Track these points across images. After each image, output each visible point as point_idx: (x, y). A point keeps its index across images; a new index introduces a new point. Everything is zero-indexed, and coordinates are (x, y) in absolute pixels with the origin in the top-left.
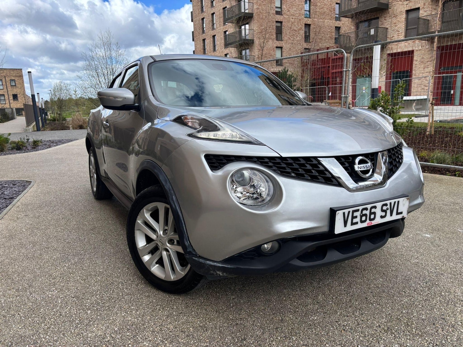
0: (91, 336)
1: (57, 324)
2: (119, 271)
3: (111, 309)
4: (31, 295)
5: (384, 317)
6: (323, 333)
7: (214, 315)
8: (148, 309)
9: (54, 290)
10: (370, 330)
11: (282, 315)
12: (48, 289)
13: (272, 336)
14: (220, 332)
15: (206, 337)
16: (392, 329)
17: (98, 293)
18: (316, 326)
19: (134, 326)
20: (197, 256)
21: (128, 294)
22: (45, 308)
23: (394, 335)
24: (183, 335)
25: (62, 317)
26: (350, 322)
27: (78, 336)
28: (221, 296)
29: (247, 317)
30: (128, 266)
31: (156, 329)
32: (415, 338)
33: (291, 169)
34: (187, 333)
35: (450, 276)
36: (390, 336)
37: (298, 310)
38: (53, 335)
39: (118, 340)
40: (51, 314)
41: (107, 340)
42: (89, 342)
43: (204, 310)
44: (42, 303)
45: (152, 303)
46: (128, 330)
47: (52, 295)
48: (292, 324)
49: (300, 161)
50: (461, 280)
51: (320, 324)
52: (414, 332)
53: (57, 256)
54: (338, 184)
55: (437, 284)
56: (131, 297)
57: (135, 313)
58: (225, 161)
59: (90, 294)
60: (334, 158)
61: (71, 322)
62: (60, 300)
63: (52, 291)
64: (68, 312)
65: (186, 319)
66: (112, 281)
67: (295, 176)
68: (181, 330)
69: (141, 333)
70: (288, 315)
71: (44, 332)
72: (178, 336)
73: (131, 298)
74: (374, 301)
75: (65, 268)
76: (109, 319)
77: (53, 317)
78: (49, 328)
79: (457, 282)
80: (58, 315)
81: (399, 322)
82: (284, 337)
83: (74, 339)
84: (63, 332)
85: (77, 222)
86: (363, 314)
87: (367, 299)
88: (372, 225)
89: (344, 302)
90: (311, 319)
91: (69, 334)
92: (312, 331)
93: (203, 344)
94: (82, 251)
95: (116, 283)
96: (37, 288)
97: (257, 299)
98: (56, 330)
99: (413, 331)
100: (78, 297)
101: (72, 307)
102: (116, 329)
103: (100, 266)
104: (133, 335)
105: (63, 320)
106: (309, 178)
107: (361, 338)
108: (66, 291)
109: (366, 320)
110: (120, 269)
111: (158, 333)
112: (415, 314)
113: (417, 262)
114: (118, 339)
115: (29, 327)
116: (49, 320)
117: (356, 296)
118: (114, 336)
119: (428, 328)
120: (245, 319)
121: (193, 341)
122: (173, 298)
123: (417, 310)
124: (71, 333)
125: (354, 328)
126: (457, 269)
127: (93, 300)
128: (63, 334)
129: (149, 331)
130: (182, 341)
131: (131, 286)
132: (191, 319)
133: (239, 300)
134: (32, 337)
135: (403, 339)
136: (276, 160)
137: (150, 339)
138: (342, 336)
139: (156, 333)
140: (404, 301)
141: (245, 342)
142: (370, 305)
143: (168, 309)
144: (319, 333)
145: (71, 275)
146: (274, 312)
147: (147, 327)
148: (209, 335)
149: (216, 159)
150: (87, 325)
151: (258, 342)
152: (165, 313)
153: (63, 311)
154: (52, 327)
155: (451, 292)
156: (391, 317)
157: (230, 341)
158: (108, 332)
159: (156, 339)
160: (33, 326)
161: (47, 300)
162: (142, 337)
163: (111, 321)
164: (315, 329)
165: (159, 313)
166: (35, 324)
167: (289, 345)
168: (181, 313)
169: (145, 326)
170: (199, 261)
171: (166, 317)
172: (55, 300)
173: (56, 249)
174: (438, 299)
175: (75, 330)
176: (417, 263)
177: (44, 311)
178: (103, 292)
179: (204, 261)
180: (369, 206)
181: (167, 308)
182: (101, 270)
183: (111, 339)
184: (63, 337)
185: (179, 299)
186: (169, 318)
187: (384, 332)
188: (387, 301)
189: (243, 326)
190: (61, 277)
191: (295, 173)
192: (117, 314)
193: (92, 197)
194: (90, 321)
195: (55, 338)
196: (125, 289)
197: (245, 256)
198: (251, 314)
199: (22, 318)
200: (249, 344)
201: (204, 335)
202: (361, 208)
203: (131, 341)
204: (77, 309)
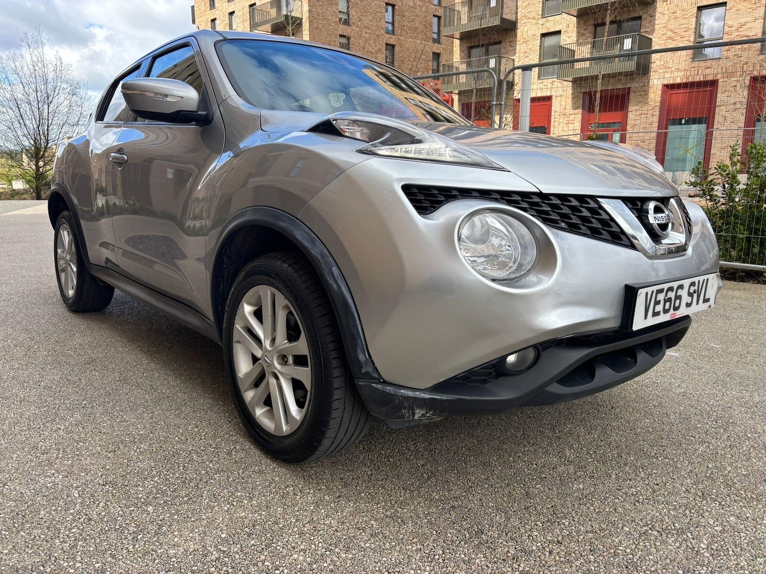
0: (176, 554)
1: (88, 538)
2: (181, 431)
3: (195, 499)
4: (6, 487)
5: (686, 476)
6: (607, 510)
7: (403, 495)
8: (272, 495)
9: (53, 474)
10: (678, 499)
11: (522, 485)
12: (39, 472)
13: (527, 522)
14: (430, 522)
15: (408, 534)
16: (710, 494)
17: (155, 473)
18: (589, 499)
19: (257, 527)
20: (381, 382)
21: (217, 472)
22: (49, 509)
23: (718, 503)
24: (364, 534)
25: (93, 523)
26: (639, 489)
27: (147, 557)
28: (398, 462)
29: (465, 494)
30: (194, 422)
31: (306, 529)
32: (752, 504)
33: (560, 214)
34: (368, 531)
35: (743, 409)
36: (714, 505)
37: (544, 476)
38: (89, 559)
39: (237, 556)
40: (68, 519)
41: (213, 558)
42: (176, 565)
43: (380, 488)
44: (38, 499)
45: (274, 484)
46: (249, 535)
47: (55, 484)
48: (549, 500)
49: (570, 201)
50: (762, 415)
51: (595, 496)
52: (744, 495)
53: (33, 411)
54: (629, 244)
55: (732, 423)
56: (226, 474)
57: (250, 504)
58: (442, 198)
59: (138, 476)
60: (620, 201)
61: (120, 531)
62: (76, 491)
63: (49, 476)
64: (103, 513)
65: (355, 506)
66: (175, 451)
67: (567, 227)
68: (354, 526)
69: (277, 538)
70: (534, 485)
71: (66, 557)
72: (354, 537)
73: (228, 477)
74: (656, 454)
75: (61, 432)
76: (200, 519)
77: (74, 525)
78: (75, 546)
79: (758, 417)
80: (82, 519)
81: (713, 482)
82: (548, 521)
83: (141, 564)
84: (110, 552)
85: (49, 351)
86: (652, 475)
87: (643, 450)
88: (676, 317)
89: (611, 458)
90: (574, 488)
91: (124, 556)
92: (589, 508)
93: (410, 547)
94: (83, 400)
95: (184, 454)
96: (14, 473)
97: (465, 464)
98: (92, 549)
99: (742, 494)
100: (113, 484)
101: (109, 503)
102: (223, 536)
103: (135, 424)
104: (263, 544)
105: (99, 529)
106: (589, 232)
107: (672, 512)
108: (83, 474)
109: (662, 484)
110: (179, 427)
111: (312, 535)
112: (729, 469)
113: (683, 392)
114: (237, 553)
115: (27, 549)
116: (67, 532)
117: (624, 448)
118: (225, 549)
119: (761, 488)
120: (463, 498)
121: (388, 544)
122: (313, 472)
123: (728, 463)
124: (128, 551)
125: (651, 497)
126: (747, 400)
127: (150, 487)
128: (113, 556)
129: (292, 534)
130: (367, 545)
131: (217, 456)
132: (363, 505)
133: (434, 467)
134: (42, 568)
135: (735, 508)
136: (532, 198)
137: (302, 547)
138: (641, 511)
139: (307, 535)
140: (701, 450)
141: (483, 536)
142: (654, 460)
143: (312, 491)
144: (602, 510)
145: (80, 443)
146: (506, 482)
147: (284, 526)
148: (412, 530)
149: (425, 195)
150: (156, 534)
151: (506, 534)
152: (309, 498)
153: (91, 512)
154: (79, 543)
155: (759, 432)
156: (697, 476)
157: (457, 537)
158: (209, 543)
159: (313, 546)
160: (36, 547)
161: (47, 493)
162: (284, 546)
163: (206, 521)
164: (592, 505)
165: (298, 500)
166: (39, 542)
167: (563, 534)
168: (339, 497)
169: (280, 526)
170: (384, 391)
171: (315, 506)
172: (65, 492)
173: (24, 400)
174: (747, 443)
175: (134, 546)
176: (684, 394)
177: (47, 515)
178: (164, 471)
179: (395, 390)
180: (675, 285)
181: (308, 491)
182: (141, 432)
183: (222, 555)
184: (114, 561)
185: (324, 472)
186: (321, 507)
187: (701, 500)
188: (675, 452)
189: (466, 510)
190: (58, 450)
191: (567, 223)
192: (212, 508)
193: (62, 309)
194: (160, 527)
195: (97, 565)
196: (207, 463)
197: (474, 378)
198: (469, 488)
199: (4, 532)
200: (493, 540)
201: (404, 531)
202: (666, 286)
203: (266, 554)
204: (122, 506)
